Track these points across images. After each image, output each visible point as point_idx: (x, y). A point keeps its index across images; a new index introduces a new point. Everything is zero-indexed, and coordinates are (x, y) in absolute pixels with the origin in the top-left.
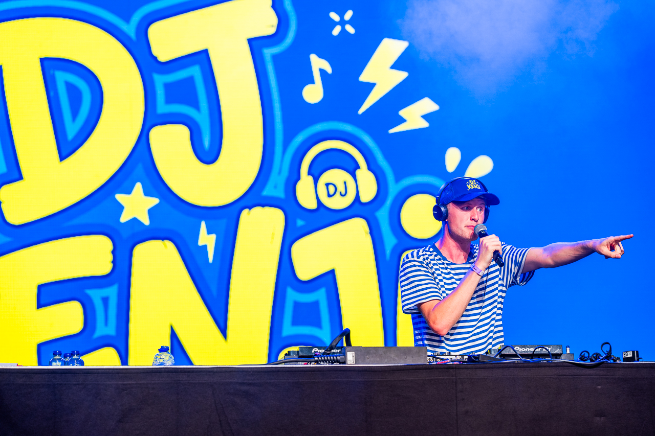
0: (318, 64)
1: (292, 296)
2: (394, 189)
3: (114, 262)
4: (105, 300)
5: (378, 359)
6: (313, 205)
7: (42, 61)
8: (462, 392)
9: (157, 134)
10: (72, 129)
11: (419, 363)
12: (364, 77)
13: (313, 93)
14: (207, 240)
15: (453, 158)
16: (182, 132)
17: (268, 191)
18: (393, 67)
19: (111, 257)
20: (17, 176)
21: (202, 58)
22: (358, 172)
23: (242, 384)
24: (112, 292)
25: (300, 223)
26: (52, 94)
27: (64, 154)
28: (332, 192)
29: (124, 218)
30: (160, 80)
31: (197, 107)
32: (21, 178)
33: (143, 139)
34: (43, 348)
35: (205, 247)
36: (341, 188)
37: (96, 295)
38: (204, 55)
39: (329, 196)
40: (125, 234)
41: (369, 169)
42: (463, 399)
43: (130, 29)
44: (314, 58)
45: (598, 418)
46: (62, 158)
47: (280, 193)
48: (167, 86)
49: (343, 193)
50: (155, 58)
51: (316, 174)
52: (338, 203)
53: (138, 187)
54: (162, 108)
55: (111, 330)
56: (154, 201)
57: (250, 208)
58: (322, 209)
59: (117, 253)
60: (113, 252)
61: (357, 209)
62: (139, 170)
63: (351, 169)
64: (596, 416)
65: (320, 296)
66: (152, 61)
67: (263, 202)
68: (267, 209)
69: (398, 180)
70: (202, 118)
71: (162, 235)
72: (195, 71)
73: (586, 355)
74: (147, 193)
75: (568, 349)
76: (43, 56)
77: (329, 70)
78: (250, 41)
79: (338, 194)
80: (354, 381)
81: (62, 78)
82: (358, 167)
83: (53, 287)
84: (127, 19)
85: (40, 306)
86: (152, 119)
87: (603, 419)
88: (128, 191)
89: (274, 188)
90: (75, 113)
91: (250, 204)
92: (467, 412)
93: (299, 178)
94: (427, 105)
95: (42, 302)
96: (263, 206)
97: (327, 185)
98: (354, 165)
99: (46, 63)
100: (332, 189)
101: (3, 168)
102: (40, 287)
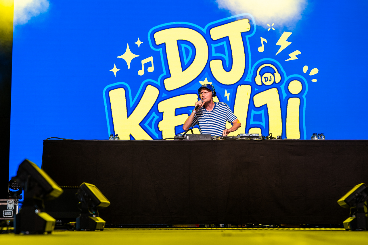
0: (263, 40)
1: (253, 112)
2: (286, 79)
6: (260, 84)
7: (177, 41)
9: (212, 62)
10: (186, 62)
11: (209, 139)
12: (278, 44)
13: (261, 49)
14: (227, 95)
15: (305, 69)
16: (220, 62)
18: (286, 41)
20: (170, 76)
21: (226, 39)
22: (275, 74)
25: (256, 89)
26: (180, 51)
27: (184, 69)
28: (266, 80)
30: (213, 46)
31: (225, 55)
32: (171, 77)
33: (208, 64)
34: (176, 128)
35: (226, 97)
36: (269, 79)
38: (227, 38)
39: (266, 81)
41: (278, 72)
42: (219, 150)
43: (204, 30)
44: (261, 38)
46: (183, 70)
48: (215, 48)
49: (270, 80)
50: (212, 39)
51: (262, 75)
52: (268, 83)
53: (206, 79)
54: (214, 54)
58: (263, 85)
61: (274, 85)
62: (207, 74)
63: (273, 73)
65: (262, 112)
66: (211, 40)
67: (245, 83)
69: (287, 76)
70: (226, 58)
72: (224, 43)
74: (209, 80)
76: (178, 39)
77: (266, 42)
78: (241, 33)
81: (183, 46)
82: (275, 72)
83: (180, 109)
84: (204, 28)
85: (176, 115)
86: (211, 58)
88: (203, 80)
89: (248, 79)
90: (187, 57)
91: (241, 84)
93: (256, 76)
94: (298, 52)
95: (176, 114)
96: (245, 84)
97: (265, 78)
99: (178, 41)
100: (266, 79)
101: (165, 73)
102: (176, 109)
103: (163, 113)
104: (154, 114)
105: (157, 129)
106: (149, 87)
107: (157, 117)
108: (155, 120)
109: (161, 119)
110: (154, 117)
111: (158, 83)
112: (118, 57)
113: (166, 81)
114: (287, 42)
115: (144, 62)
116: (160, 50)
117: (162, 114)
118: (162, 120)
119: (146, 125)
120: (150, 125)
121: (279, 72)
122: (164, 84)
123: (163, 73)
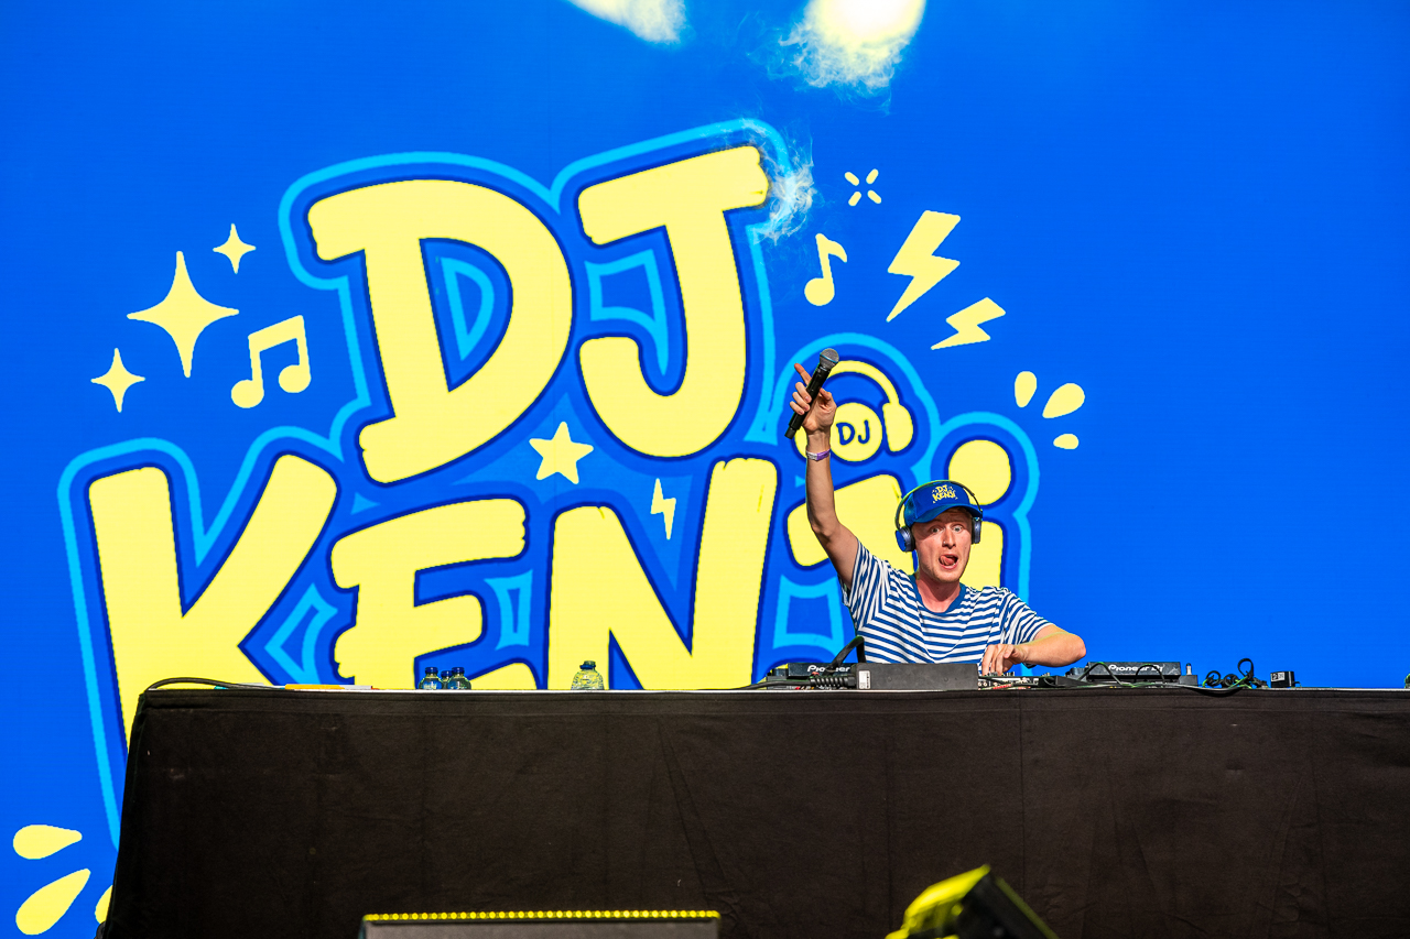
0: (827, 247)
1: (788, 589)
2: (938, 432)
3: (526, 538)
4: (514, 595)
5: (905, 682)
7: (423, 242)
8: (1029, 731)
9: (591, 351)
10: (466, 344)
11: (966, 688)
12: (897, 267)
13: (820, 291)
14: (664, 506)
15: (1025, 387)
16: (628, 347)
17: (754, 435)
18: (936, 253)
19: (522, 531)
20: (386, 412)
21: (657, 239)
22: (886, 408)
23: (703, 717)
24: (524, 582)
26: (437, 292)
27: (454, 381)
28: (846, 437)
29: (543, 474)
30: (595, 272)
31: (650, 313)
32: (391, 415)
33: (571, 357)
34: (422, 663)
35: (661, 515)
36: (860, 430)
37: (500, 586)
38: (660, 234)
39: (843, 442)
40: (543, 498)
41: (902, 402)
42: (1031, 742)
43: (552, 197)
44: (820, 238)
45: (1232, 772)
46: (452, 386)
47: (771, 438)
48: (605, 280)
49: (864, 438)
50: (589, 239)
52: (855, 452)
53: (563, 428)
54: (599, 312)
55: (522, 638)
56: (586, 449)
57: (727, 460)
59: (531, 524)
60: (526, 524)
61: (883, 461)
62: (565, 402)
63: (876, 403)
64: (1229, 768)
65: (829, 589)
66: (585, 243)
67: (746, 452)
68: (751, 461)
69: (943, 419)
70: (657, 327)
71: (598, 500)
72: (647, 259)
73: (1216, 677)
74: (575, 438)
75: (1189, 668)
76: (424, 236)
77: (844, 258)
78: (727, 214)
79: (856, 438)
80: (867, 715)
81: (451, 267)
82: (886, 400)
83: (438, 573)
84: (548, 184)
85: (418, 602)
86: (583, 329)
87: (1239, 772)
88: (549, 435)
89: (764, 430)
90: (470, 322)
91: (727, 454)
92: (1036, 761)
94: (988, 309)
95: (421, 597)
96: (746, 457)
97: (840, 426)
98: (880, 398)
99: (428, 245)
100: (847, 432)
101: (363, 399)
102: (418, 574)
103: (355, 590)
104: (312, 597)
105: (329, 668)
106: (288, 466)
107: (327, 612)
108: (317, 624)
109: (348, 621)
110: (312, 612)
111: (333, 446)
112: (131, 316)
113: (370, 437)
114: (940, 259)
115: (261, 341)
116: (341, 285)
117: (351, 596)
118: (353, 623)
119: (275, 648)
120: (293, 647)
121: (906, 400)
122: (361, 451)
123: (354, 396)
